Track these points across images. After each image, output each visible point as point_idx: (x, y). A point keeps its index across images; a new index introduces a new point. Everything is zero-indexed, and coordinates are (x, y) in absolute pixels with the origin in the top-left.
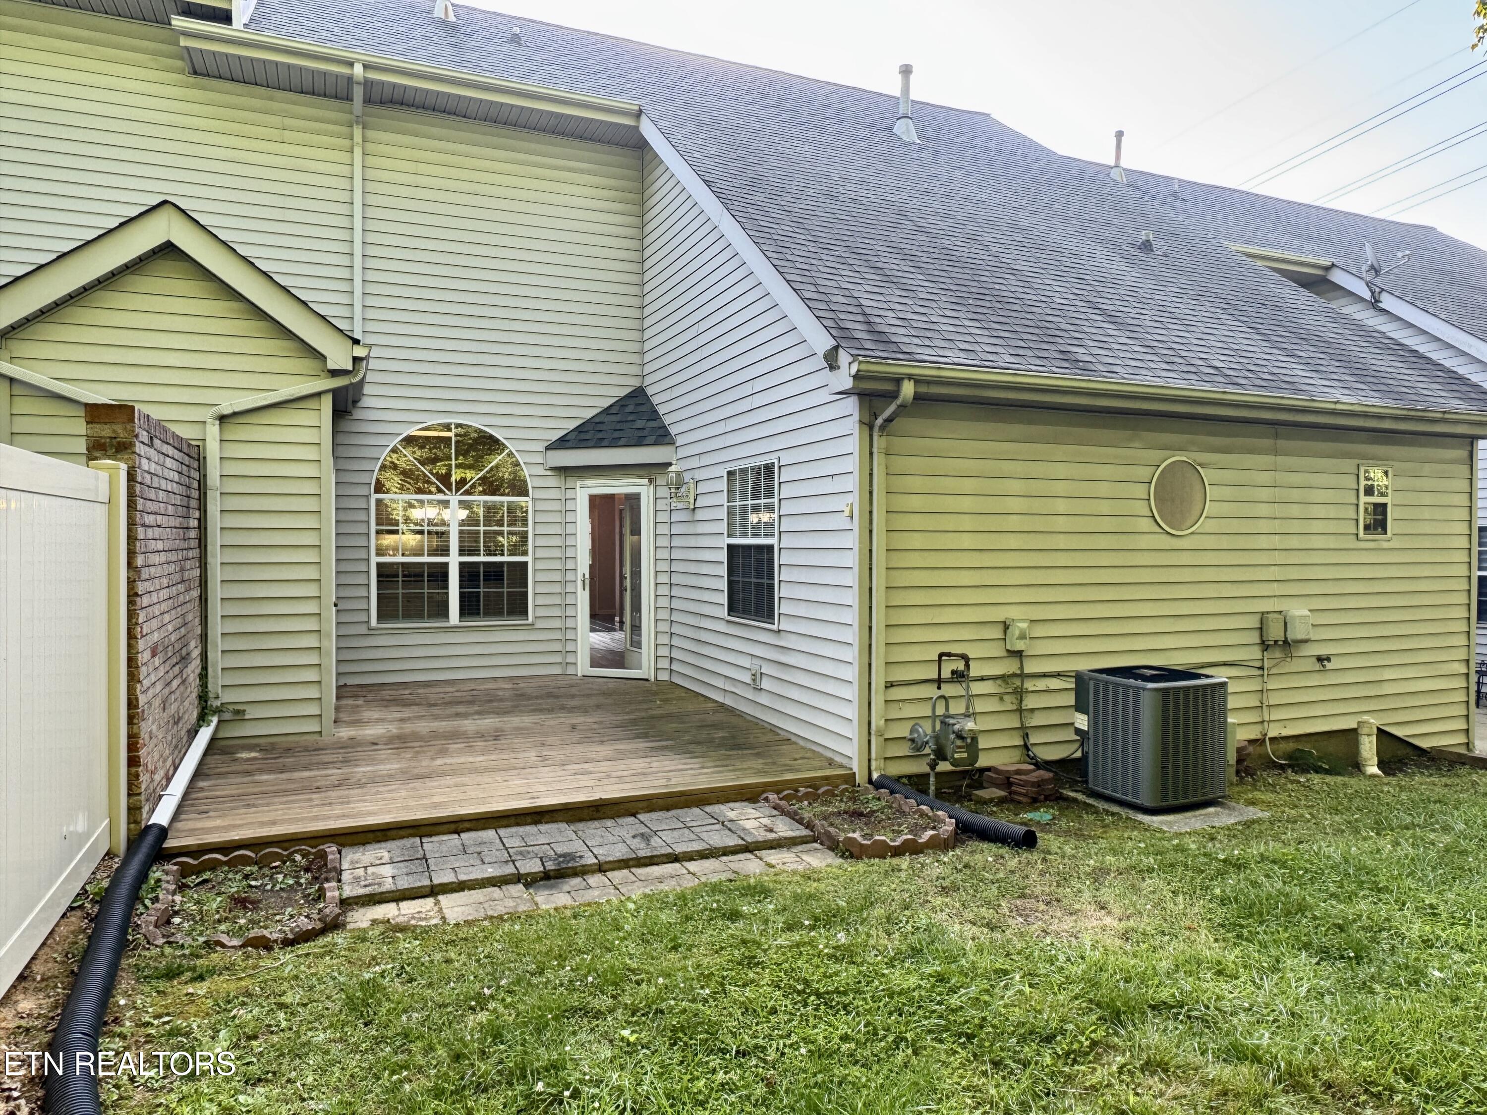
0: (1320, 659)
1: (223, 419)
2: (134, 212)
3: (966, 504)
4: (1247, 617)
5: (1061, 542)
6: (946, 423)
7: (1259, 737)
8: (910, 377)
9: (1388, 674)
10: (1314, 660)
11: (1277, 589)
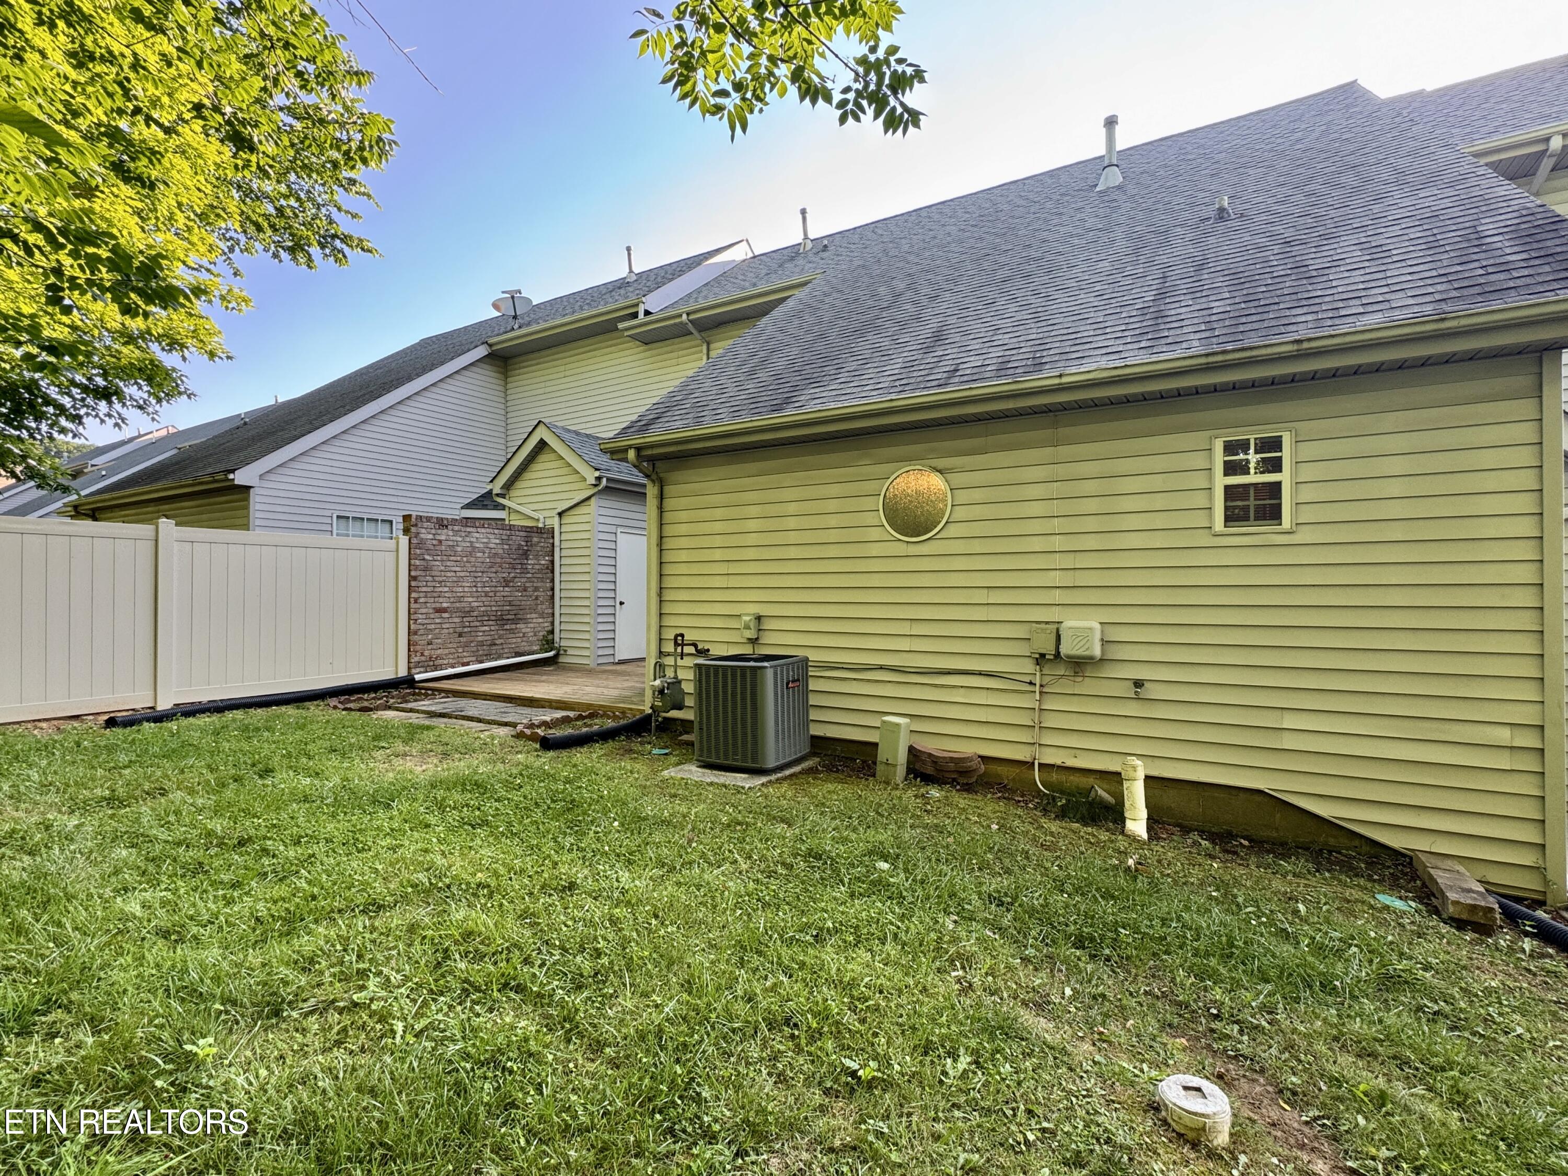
0: (1138, 684)
1: (560, 514)
2: (530, 429)
3: (718, 527)
4: (1018, 626)
5: (793, 552)
6: (703, 470)
7: (1029, 759)
8: (630, 447)
9: (1289, 721)
10: (1131, 684)
11: (1057, 596)
